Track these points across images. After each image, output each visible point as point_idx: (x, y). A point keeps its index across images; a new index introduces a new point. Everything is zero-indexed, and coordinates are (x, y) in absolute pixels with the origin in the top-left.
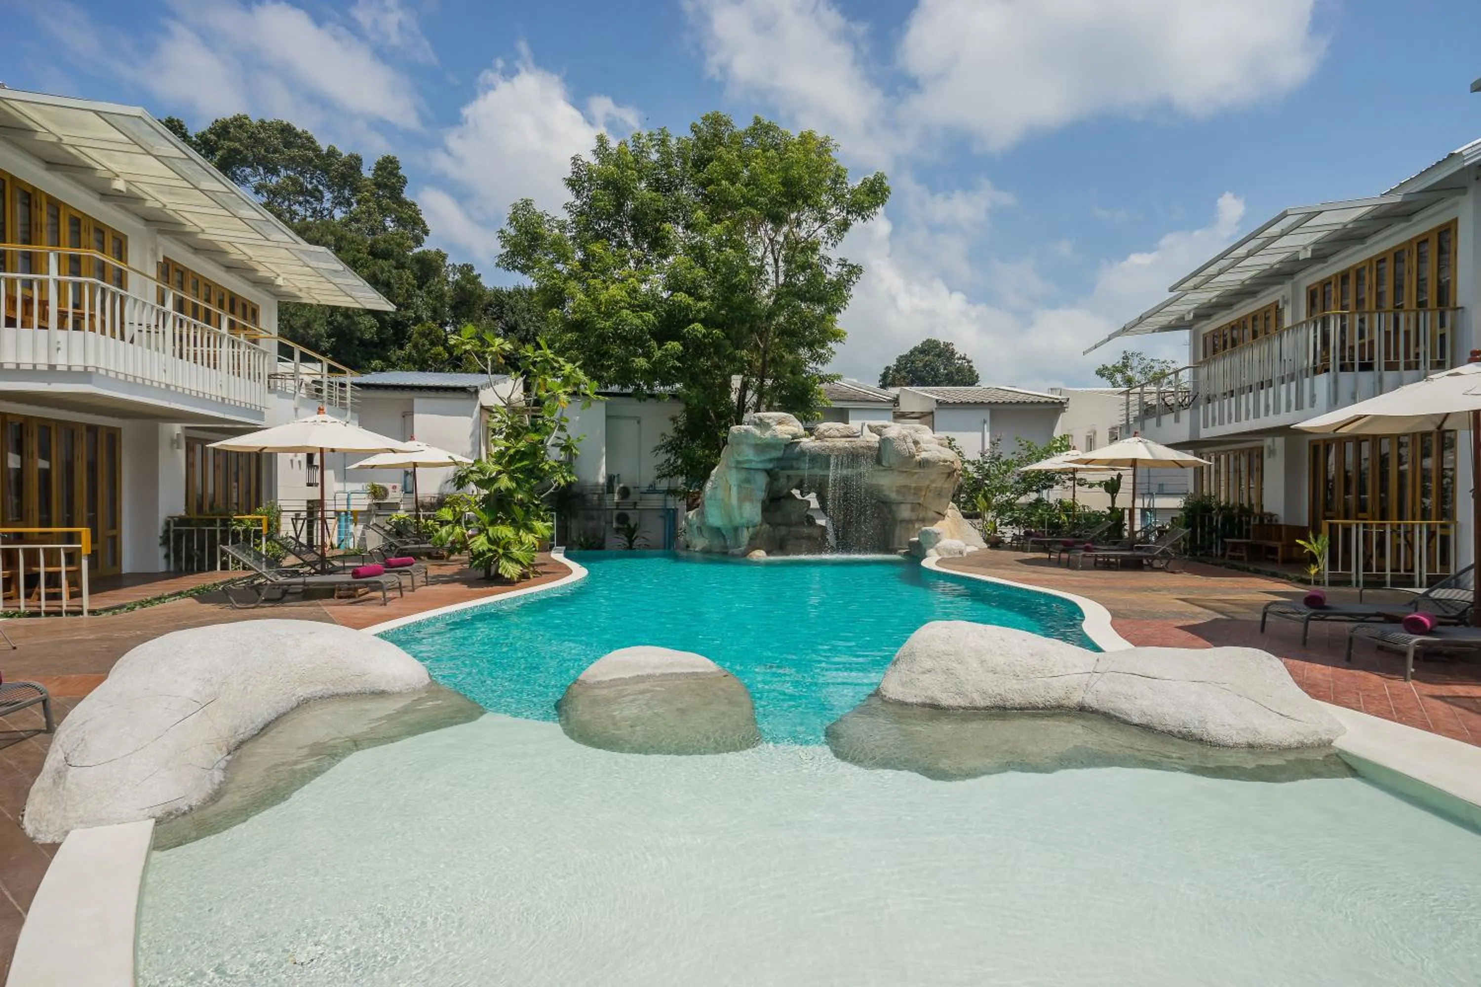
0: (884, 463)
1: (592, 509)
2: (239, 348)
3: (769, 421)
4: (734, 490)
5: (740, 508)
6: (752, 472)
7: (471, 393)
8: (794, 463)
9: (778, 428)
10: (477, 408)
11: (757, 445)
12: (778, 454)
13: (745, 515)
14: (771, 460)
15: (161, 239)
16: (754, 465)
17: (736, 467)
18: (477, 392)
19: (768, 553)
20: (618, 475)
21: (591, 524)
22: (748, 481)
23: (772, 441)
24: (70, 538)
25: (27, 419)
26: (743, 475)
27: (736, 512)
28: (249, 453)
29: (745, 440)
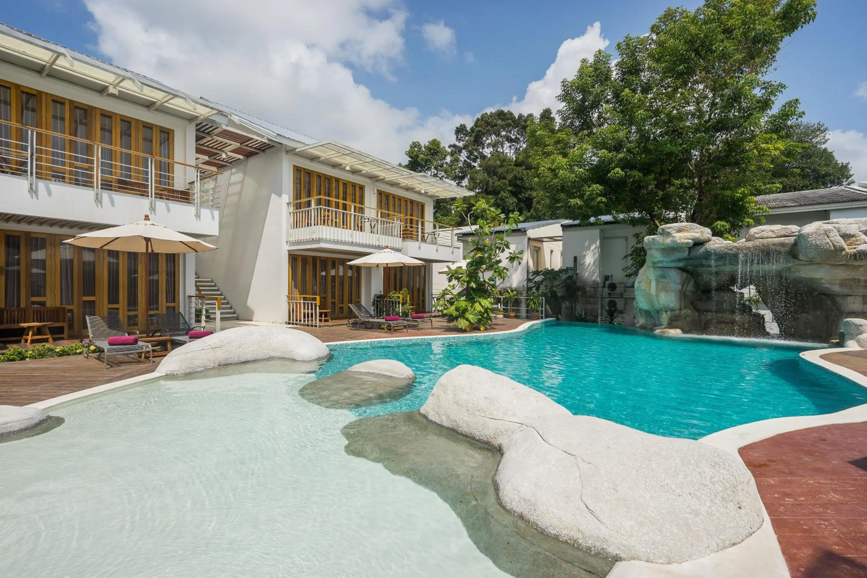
0: (801, 257)
1: (590, 297)
2: (384, 224)
3: (670, 230)
4: (653, 284)
5: (657, 296)
6: (666, 269)
7: (523, 232)
8: (704, 262)
9: (678, 235)
10: (526, 240)
11: (664, 249)
12: (685, 254)
13: (661, 302)
14: (680, 260)
15: (377, 183)
16: (665, 264)
17: (654, 267)
18: (525, 231)
19: (684, 331)
20: (612, 276)
21: (589, 307)
22: (663, 276)
23: (672, 245)
24: (314, 299)
25: (327, 258)
26: (659, 272)
27: (655, 299)
28: (396, 267)
29: (653, 246)
